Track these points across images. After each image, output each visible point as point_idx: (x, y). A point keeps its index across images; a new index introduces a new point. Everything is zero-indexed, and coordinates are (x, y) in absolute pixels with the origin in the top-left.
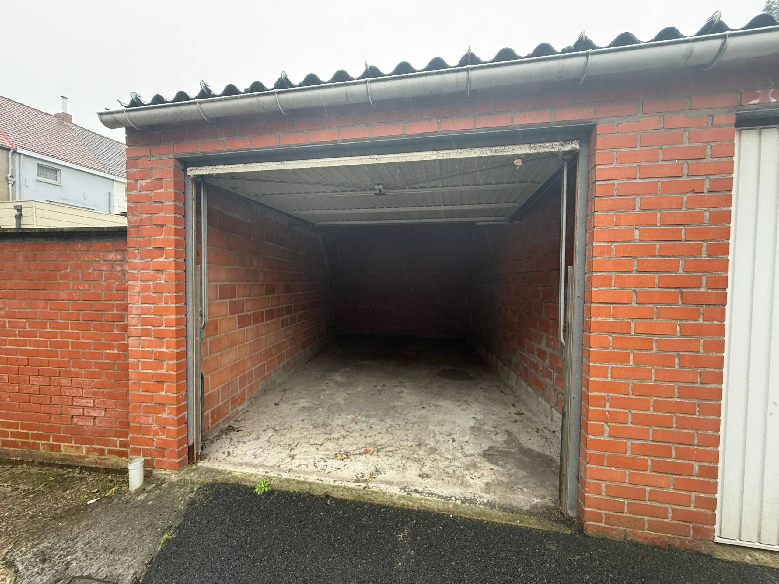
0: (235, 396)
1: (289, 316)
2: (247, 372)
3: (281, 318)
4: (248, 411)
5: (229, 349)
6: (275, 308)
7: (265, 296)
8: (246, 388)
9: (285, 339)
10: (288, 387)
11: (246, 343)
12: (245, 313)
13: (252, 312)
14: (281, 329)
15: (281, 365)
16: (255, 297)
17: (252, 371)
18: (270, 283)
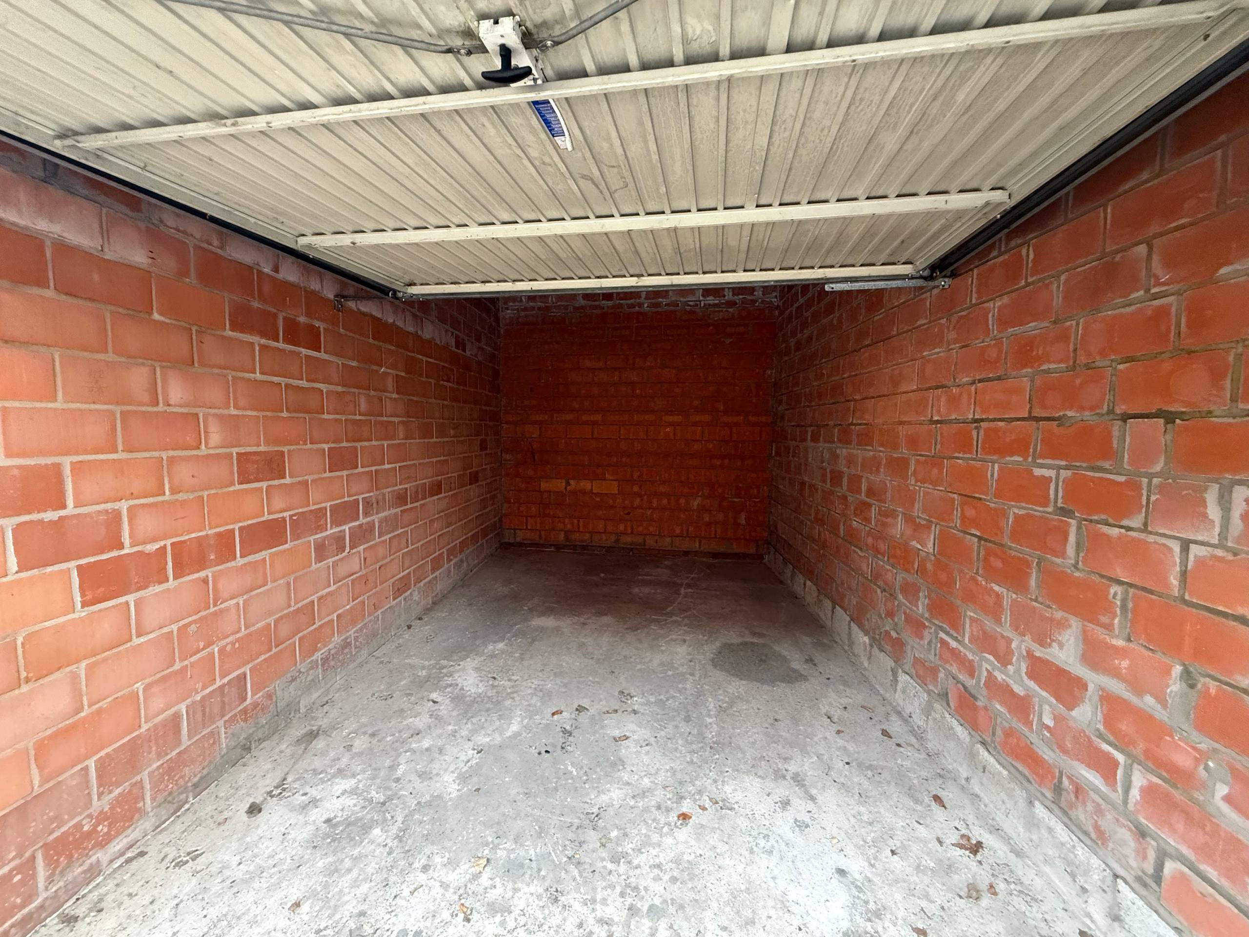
0: (78, 826)
1: (346, 528)
2: (145, 727)
3: (312, 538)
4: (142, 854)
5: (25, 688)
6: (286, 514)
7: (238, 487)
8: (145, 775)
9: (333, 588)
10: (324, 722)
11: (136, 641)
12: (126, 551)
13: (168, 542)
14: (314, 566)
15: (318, 656)
16: (181, 496)
17: (177, 716)
18: (262, 448)
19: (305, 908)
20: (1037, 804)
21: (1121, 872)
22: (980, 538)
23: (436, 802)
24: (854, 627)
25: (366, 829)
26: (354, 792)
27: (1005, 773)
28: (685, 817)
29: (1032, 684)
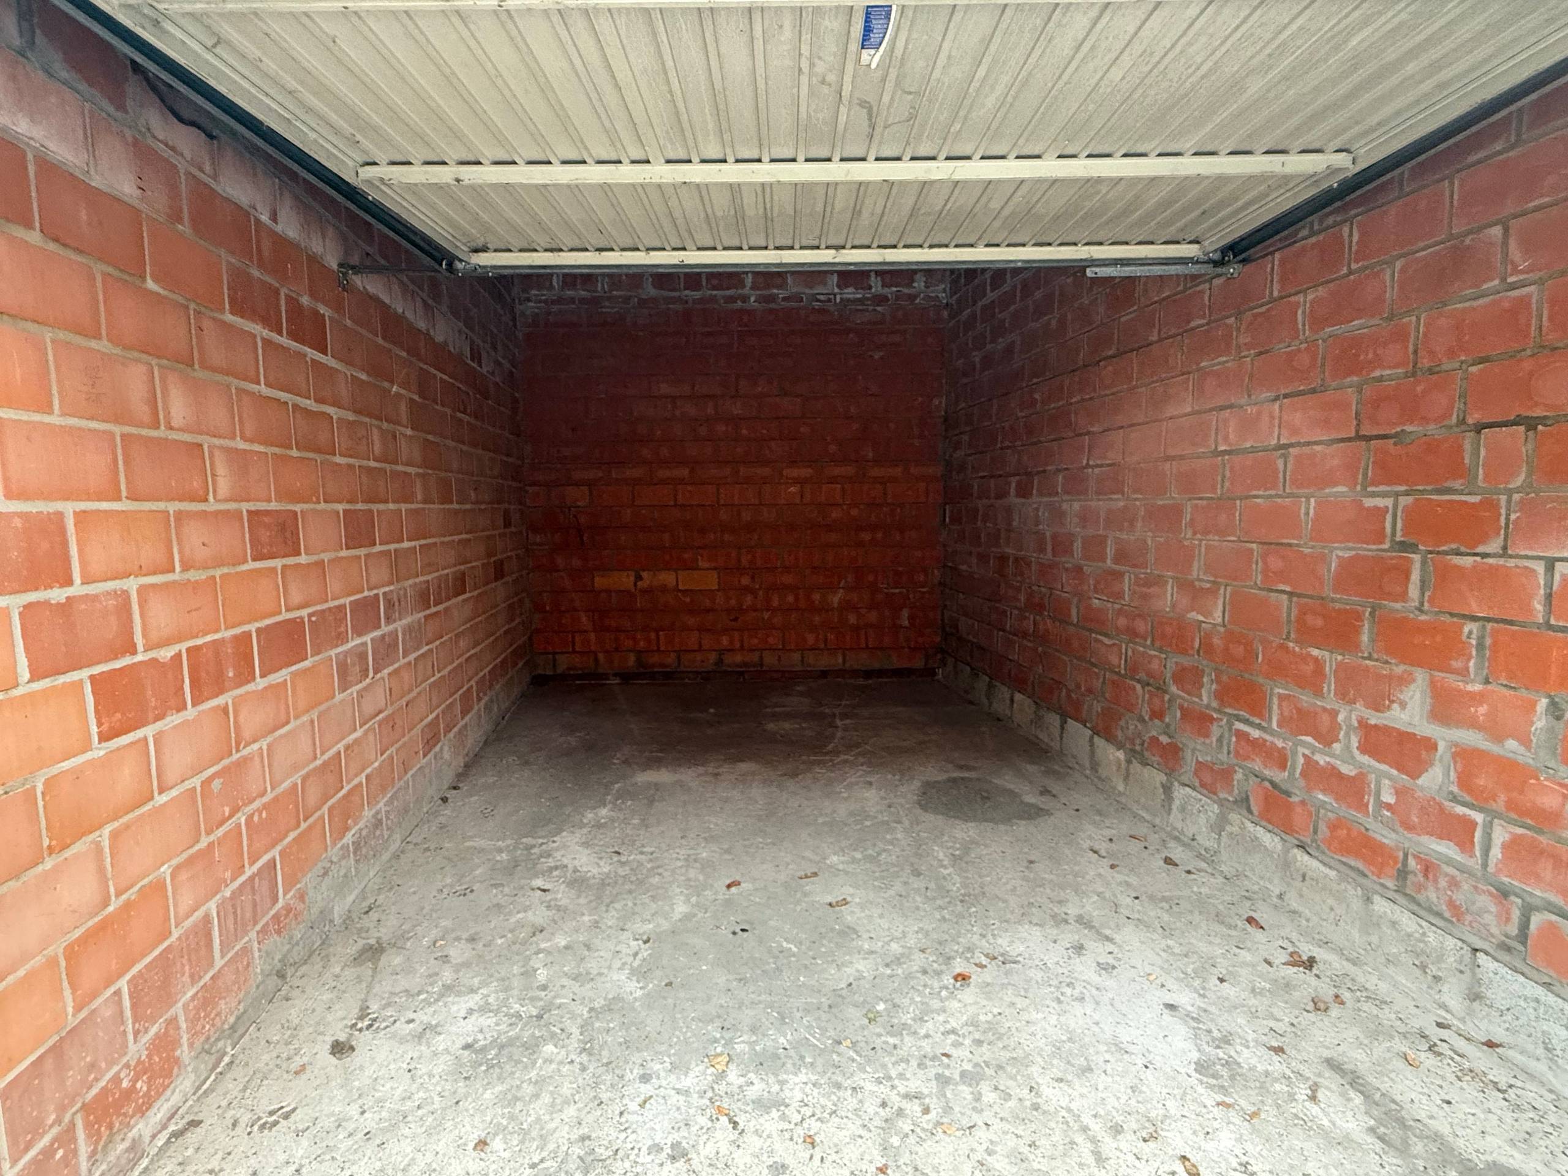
0: (116, 1080)
1: (367, 638)
2: (176, 934)
3: (333, 653)
4: (195, 1124)
5: (49, 864)
6: (304, 613)
7: (252, 565)
8: (178, 1009)
9: (359, 733)
10: (385, 933)
11: (161, 799)
12: (139, 658)
13: (183, 647)
14: (339, 697)
16: (193, 575)
17: (207, 919)
18: (273, 506)
19: (497, 1144)
20: (1377, 898)
21: (1479, 944)
22: (1291, 594)
23: (614, 1005)
24: (1099, 741)
25: (532, 1047)
26: (484, 1009)
27: (1333, 874)
28: (962, 978)
29: (1365, 759)
